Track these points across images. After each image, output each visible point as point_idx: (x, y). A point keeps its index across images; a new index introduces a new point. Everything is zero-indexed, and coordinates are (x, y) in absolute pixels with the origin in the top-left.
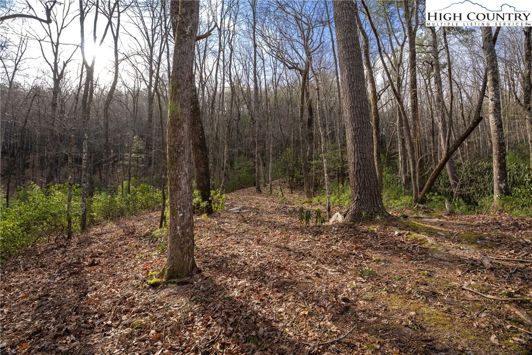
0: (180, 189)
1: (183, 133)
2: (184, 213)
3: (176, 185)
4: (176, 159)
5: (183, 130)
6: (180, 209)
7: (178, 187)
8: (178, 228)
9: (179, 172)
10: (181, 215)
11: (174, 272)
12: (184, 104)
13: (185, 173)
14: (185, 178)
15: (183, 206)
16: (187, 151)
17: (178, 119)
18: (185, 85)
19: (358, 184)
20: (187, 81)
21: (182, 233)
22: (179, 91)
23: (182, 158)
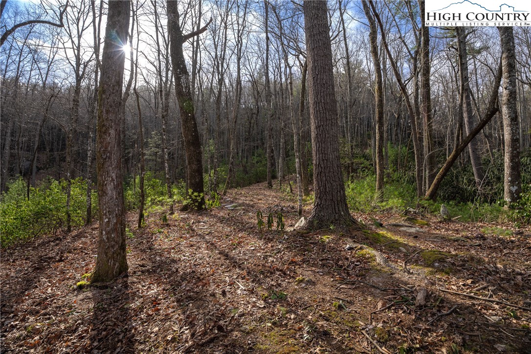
0: (107, 195)
1: (109, 138)
2: (109, 219)
3: (102, 190)
4: (103, 164)
5: (109, 136)
6: (105, 214)
7: (105, 192)
8: (104, 233)
9: (105, 178)
10: (107, 220)
11: (99, 276)
12: (111, 109)
13: (112, 179)
14: (112, 184)
15: (109, 211)
16: (113, 157)
17: (104, 125)
18: (111, 90)
19: (319, 188)
20: (114, 86)
21: (108, 238)
22: (104, 96)
23: (108, 163)
